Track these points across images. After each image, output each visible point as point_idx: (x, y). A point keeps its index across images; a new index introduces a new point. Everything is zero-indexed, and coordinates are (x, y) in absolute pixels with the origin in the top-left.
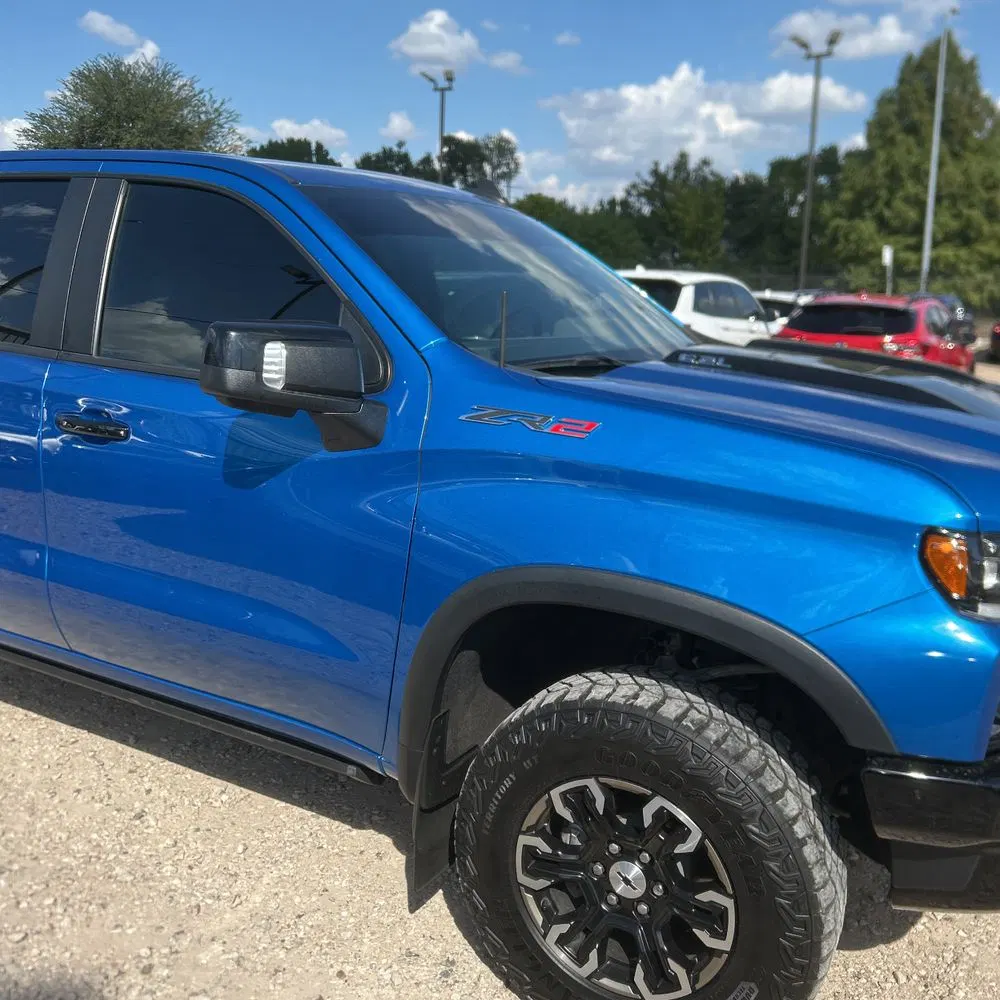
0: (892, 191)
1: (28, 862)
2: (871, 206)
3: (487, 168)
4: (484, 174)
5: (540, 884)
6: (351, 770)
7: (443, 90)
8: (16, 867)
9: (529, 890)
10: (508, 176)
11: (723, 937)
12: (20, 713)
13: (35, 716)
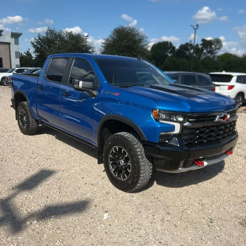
1: (55, 159)
3: (213, 46)
4: (212, 48)
5: (111, 162)
6: (94, 147)
8: (53, 159)
9: (110, 164)
10: (219, 49)
11: (130, 170)
12: (62, 143)
13: (64, 143)
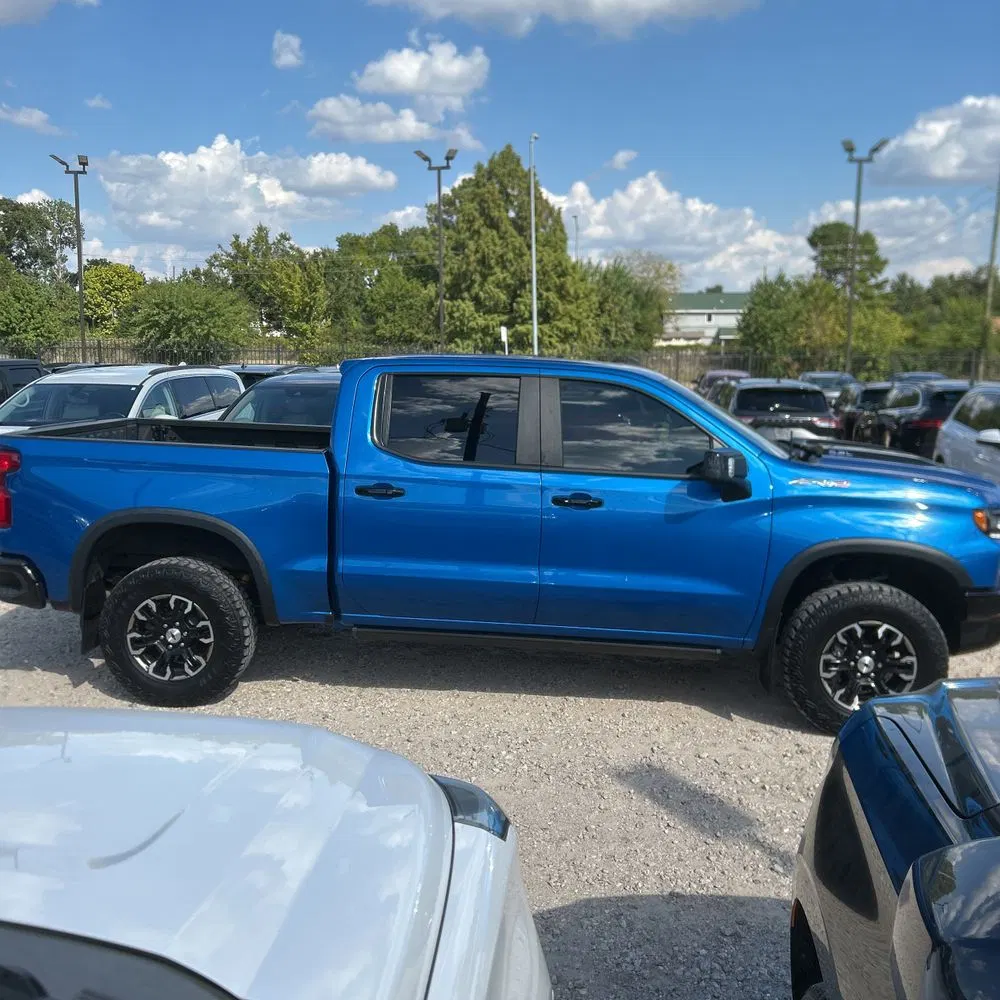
0: (484, 277)
2: (468, 289)
5: (831, 674)
7: (76, 173)
9: (826, 679)
